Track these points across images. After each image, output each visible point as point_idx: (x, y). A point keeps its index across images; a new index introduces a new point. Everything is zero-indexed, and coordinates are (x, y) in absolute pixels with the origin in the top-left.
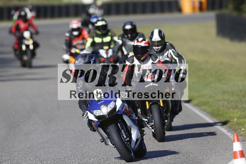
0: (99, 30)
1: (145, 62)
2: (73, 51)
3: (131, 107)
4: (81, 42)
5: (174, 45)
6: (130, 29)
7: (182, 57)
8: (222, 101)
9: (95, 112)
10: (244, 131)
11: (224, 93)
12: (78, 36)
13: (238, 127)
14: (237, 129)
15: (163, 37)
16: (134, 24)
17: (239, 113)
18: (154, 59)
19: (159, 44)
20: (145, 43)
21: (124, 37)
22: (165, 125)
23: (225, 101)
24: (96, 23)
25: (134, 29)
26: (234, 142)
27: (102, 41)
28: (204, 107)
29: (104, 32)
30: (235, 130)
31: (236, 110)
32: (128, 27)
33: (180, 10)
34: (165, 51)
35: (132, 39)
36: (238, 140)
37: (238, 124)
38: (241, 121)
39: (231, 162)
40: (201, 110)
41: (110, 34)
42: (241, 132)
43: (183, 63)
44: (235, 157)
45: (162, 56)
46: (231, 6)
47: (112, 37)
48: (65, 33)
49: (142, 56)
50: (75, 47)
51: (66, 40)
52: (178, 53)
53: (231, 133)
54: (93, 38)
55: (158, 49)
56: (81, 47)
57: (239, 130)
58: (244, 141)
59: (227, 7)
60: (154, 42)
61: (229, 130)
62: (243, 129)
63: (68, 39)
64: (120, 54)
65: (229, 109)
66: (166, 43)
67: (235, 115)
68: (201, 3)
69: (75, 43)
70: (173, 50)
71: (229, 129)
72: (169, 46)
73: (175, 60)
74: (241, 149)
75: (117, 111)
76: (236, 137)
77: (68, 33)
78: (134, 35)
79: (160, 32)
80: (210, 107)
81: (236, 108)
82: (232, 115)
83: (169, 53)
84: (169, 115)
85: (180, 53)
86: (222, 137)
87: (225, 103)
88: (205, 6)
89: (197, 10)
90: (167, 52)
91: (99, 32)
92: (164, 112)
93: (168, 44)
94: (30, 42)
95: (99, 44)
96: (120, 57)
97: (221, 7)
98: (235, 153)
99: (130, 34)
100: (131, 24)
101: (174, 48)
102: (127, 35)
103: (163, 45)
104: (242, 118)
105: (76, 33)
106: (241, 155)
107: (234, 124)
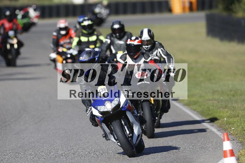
0: (85, 30)
1: (137, 60)
2: (60, 50)
3: (133, 104)
4: (68, 41)
5: (163, 44)
6: (118, 29)
7: (171, 56)
8: (212, 100)
9: (99, 108)
10: (234, 130)
11: (214, 92)
12: (65, 35)
13: (228, 126)
14: (227, 128)
15: (152, 37)
16: (122, 23)
17: (229, 112)
18: (146, 57)
19: (148, 43)
20: (138, 42)
21: (113, 36)
22: (155, 122)
23: (215, 100)
24: (82, 22)
25: (122, 28)
26: (224, 140)
27: (88, 40)
28: (194, 107)
29: (90, 31)
30: (225, 130)
31: (226, 110)
32: (116, 26)
33: (170, 10)
34: (154, 50)
35: (120, 39)
36: (228, 140)
37: (228, 123)
38: (231, 120)
39: (222, 161)
40: (191, 109)
41: (95, 33)
42: (231, 131)
43: (172, 61)
44: (225, 156)
45: (152, 55)
46: (221, 7)
47: (98, 36)
48: (52, 32)
49: (135, 54)
50: (62, 46)
51: (54, 39)
52: (167, 52)
53: (221, 132)
54: (79, 37)
55: (148, 48)
56: (68, 46)
57: (229, 129)
58: (234, 140)
59: (217, 7)
60: (144, 41)
61: (219, 130)
62: (233, 129)
63: (55, 38)
64: (108, 53)
65: (219, 108)
66: (155, 42)
67: (225, 115)
68: (191, 3)
69: (62, 42)
70: (162, 49)
71: (218, 128)
72: (158, 44)
73: (164, 59)
74: (230, 148)
75: (121, 107)
76: (226, 137)
77: (55, 32)
78: (122, 34)
79: (149, 31)
80: (200, 106)
81: (226, 107)
82: (222, 114)
83: (158, 52)
84: (159, 112)
85: (168, 52)
86: (212, 136)
87: (215, 102)
88: (195, 6)
89: (187, 10)
90: (157, 51)
91: (85, 32)
92: (154, 109)
93: (157, 43)
94: (15, 41)
95: (85, 42)
96: (109, 56)
97: (211, 7)
98: (225, 152)
99: (118, 33)
100: (120, 23)
101: (163, 47)
102: (115, 34)
103: (152, 44)
104: (231, 118)
105: (63, 32)
106: (231, 154)
107: (224, 123)
